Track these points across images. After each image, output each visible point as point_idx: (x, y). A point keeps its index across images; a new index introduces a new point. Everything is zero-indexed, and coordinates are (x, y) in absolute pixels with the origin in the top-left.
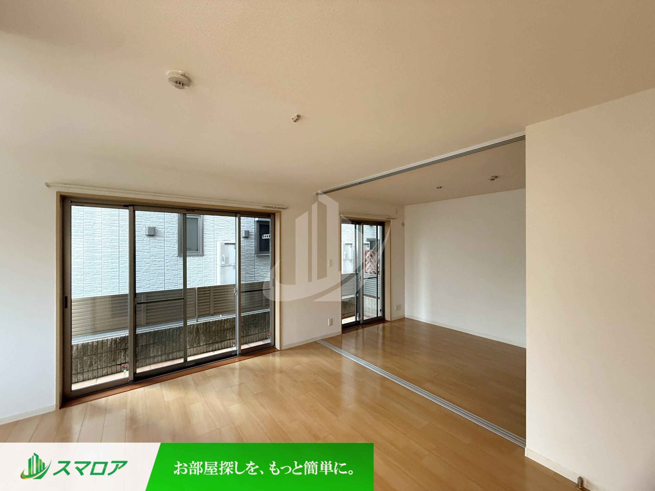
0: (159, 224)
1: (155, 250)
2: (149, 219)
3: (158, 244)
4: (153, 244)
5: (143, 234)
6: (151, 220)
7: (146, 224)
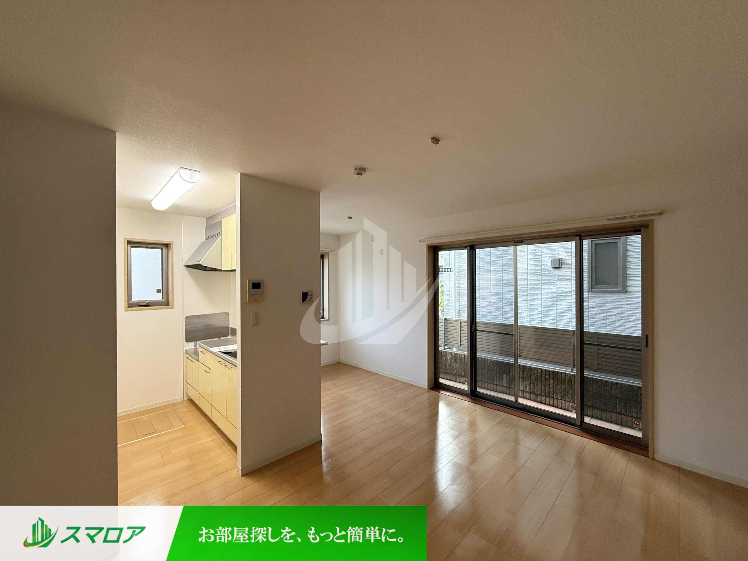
0: (566, 255)
1: (562, 284)
2: (555, 251)
3: (564, 277)
4: (559, 277)
5: (549, 267)
6: (557, 251)
7: (552, 256)
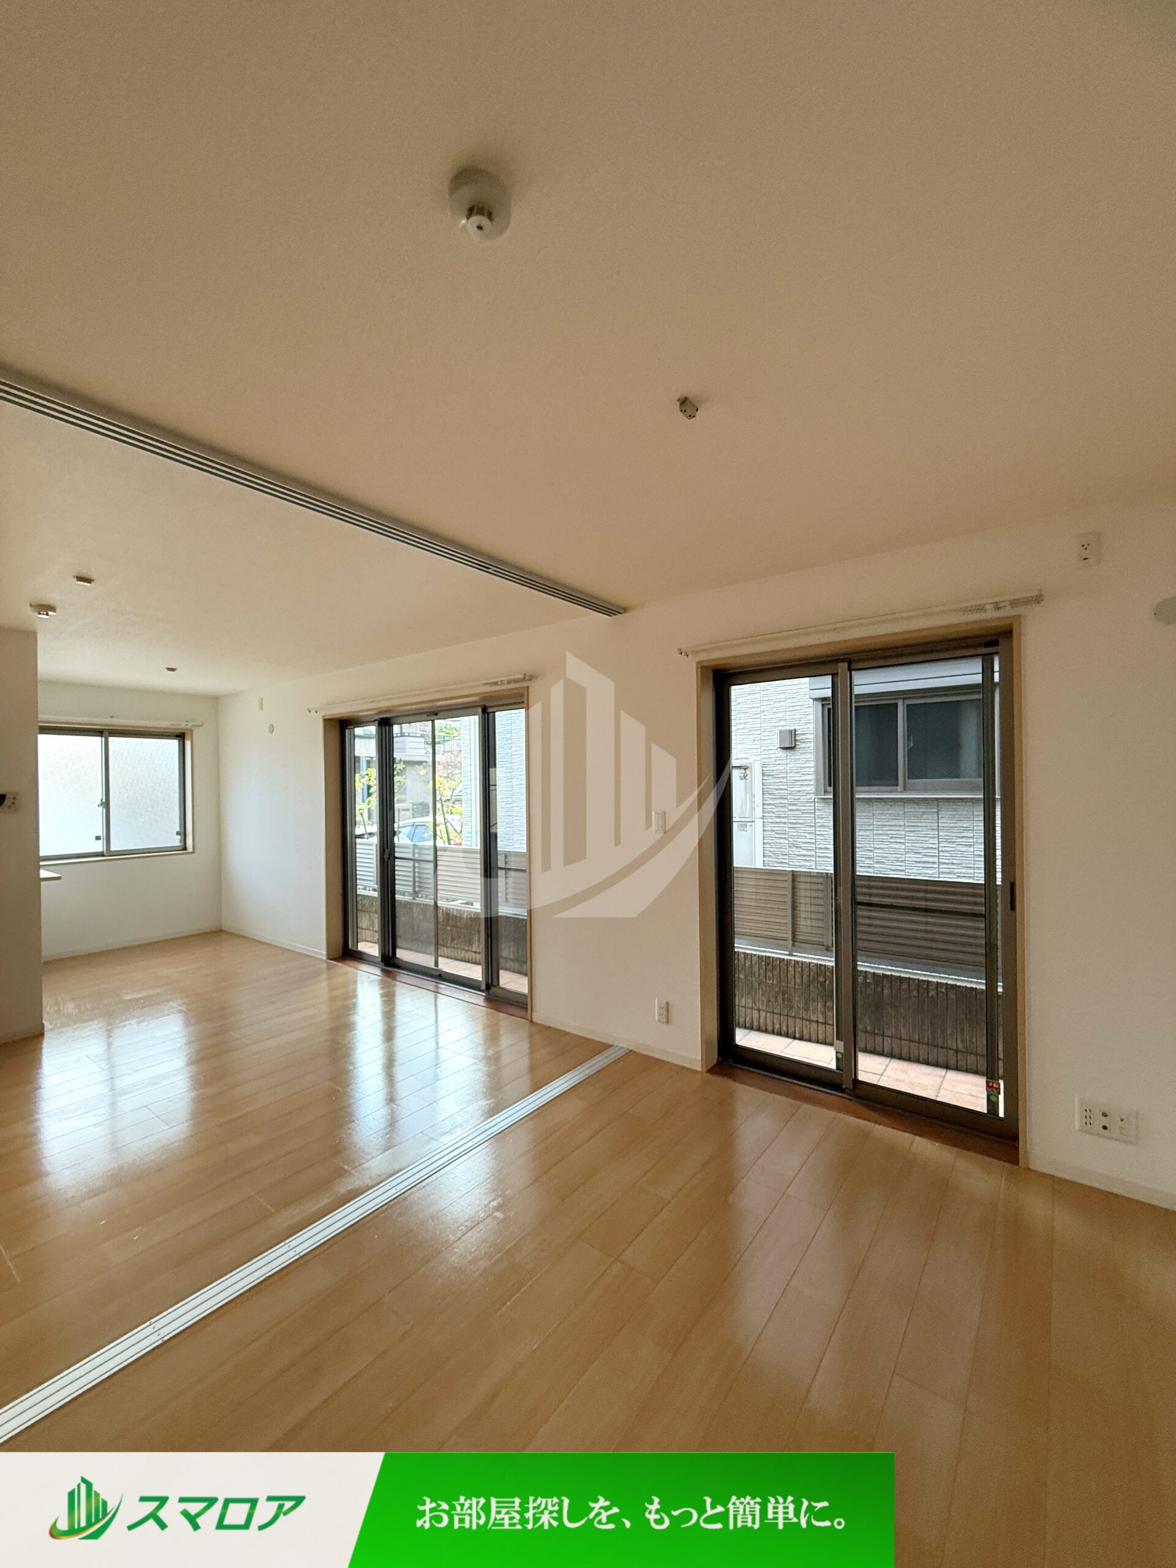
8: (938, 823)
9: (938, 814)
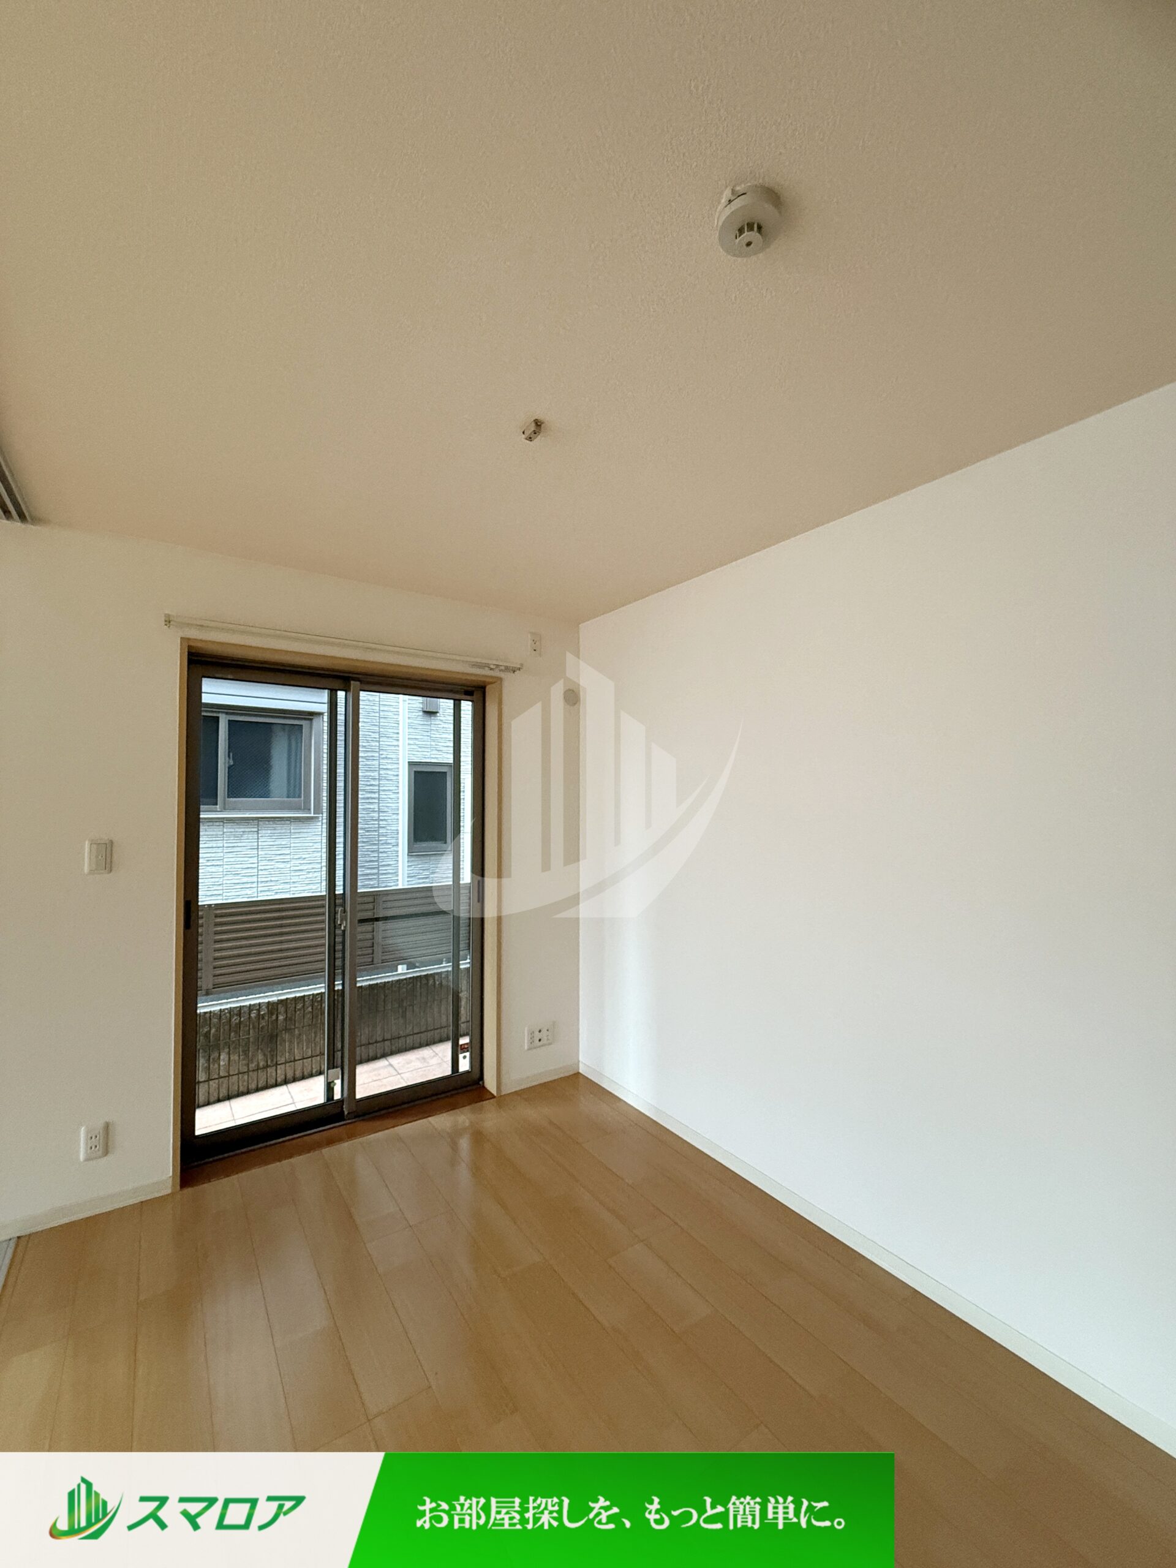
8: (258, 842)
9: (258, 834)
